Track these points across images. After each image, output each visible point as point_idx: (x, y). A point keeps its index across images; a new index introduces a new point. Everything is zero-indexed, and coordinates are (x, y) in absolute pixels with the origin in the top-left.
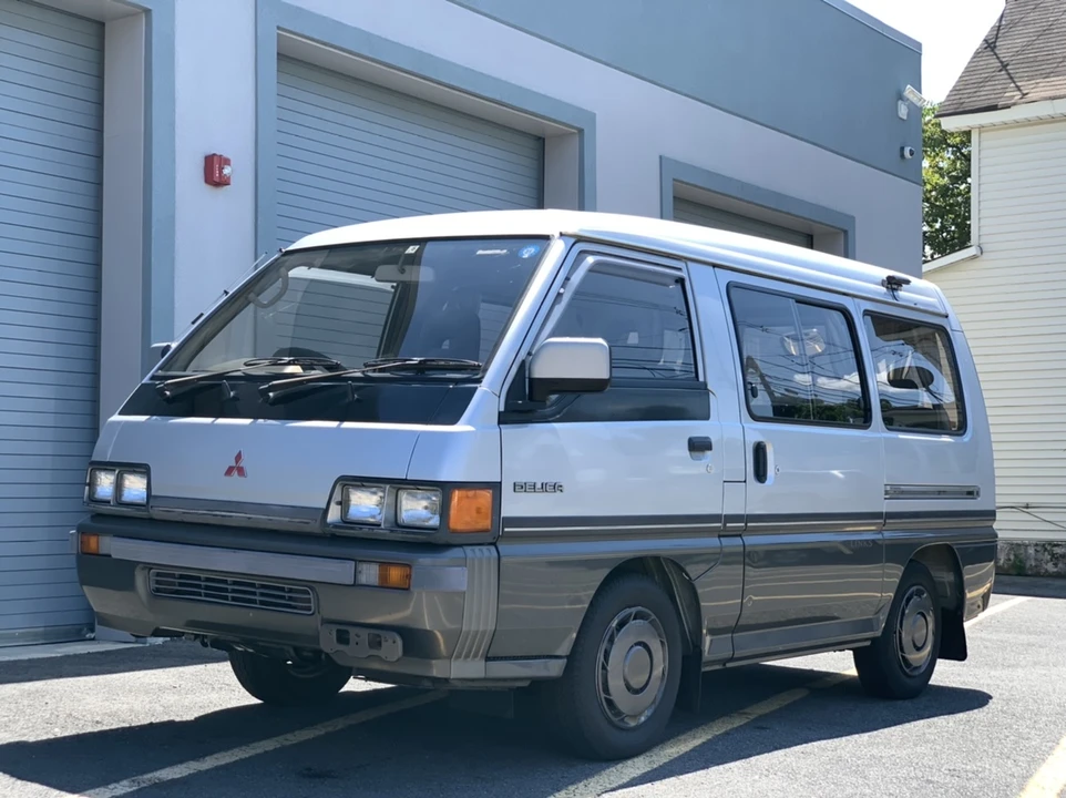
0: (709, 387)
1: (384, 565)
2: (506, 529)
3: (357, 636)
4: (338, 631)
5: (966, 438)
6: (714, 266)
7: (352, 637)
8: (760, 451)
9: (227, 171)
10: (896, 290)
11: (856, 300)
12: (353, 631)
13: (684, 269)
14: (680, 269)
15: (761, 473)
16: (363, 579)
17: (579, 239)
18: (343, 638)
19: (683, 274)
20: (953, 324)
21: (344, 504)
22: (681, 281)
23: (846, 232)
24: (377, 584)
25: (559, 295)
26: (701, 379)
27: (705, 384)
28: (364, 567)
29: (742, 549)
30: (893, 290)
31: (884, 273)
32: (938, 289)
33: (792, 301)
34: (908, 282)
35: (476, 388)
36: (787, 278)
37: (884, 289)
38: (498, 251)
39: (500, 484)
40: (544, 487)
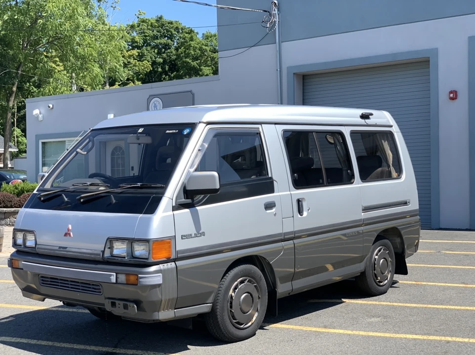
0: (274, 179)
1: (127, 275)
2: (179, 255)
3: (119, 304)
4: (112, 302)
5: (402, 179)
6: (275, 124)
7: (117, 304)
8: (300, 202)
10: (366, 119)
11: (346, 127)
12: (117, 302)
13: (261, 128)
14: (258, 128)
15: (301, 212)
16: (119, 280)
18: (113, 304)
19: (260, 130)
21: (111, 248)
22: (259, 134)
24: (125, 283)
25: (199, 150)
27: (271, 177)
28: (120, 276)
29: (293, 246)
31: (359, 112)
34: (372, 114)
35: (162, 197)
37: (360, 119)
38: (174, 131)
39: (175, 236)
40: (196, 235)
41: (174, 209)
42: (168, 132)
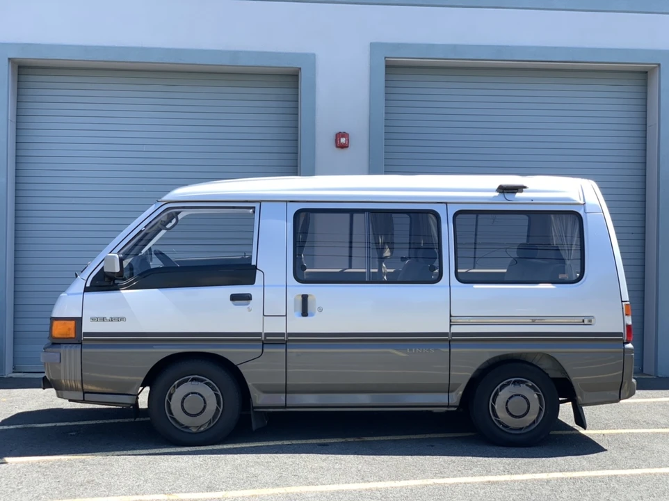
0: (258, 268)
2: (85, 338)
5: (580, 284)
9: (343, 140)
13: (258, 207)
15: (305, 313)
17: (169, 202)
25: (141, 231)
26: (253, 263)
27: (255, 266)
29: (283, 350)
30: (505, 193)
36: (365, 200)
37: (496, 194)
39: (82, 318)
40: (112, 320)
41: (87, 290)
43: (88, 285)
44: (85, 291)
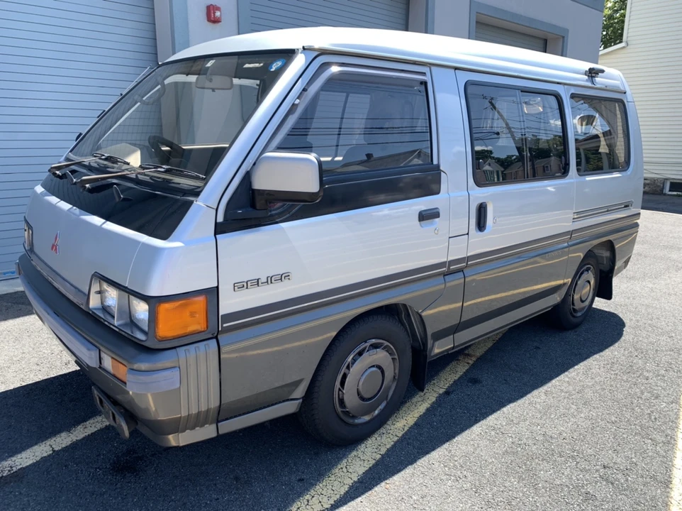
0: (441, 168)
2: (225, 325)
5: (629, 172)
6: (456, 68)
8: (482, 210)
9: (218, 14)
10: (594, 77)
11: (566, 86)
12: (104, 402)
13: (428, 74)
14: (424, 74)
15: (481, 226)
17: (323, 52)
19: (427, 78)
20: (629, 98)
21: (102, 293)
22: (424, 83)
23: (563, 37)
25: (294, 106)
26: (435, 162)
27: (438, 166)
29: (463, 280)
30: (592, 77)
31: (587, 66)
32: (621, 75)
33: (518, 92)
34: (602, 71)
35: (192, 202)
36: (516, 74)
37: (587, 77)
38: (257, 65)
39: (217, 287)
40: (270, 280)
41: (220, 229)
42: (247, 66)
43: (220, 219)
44: (216, 233)
